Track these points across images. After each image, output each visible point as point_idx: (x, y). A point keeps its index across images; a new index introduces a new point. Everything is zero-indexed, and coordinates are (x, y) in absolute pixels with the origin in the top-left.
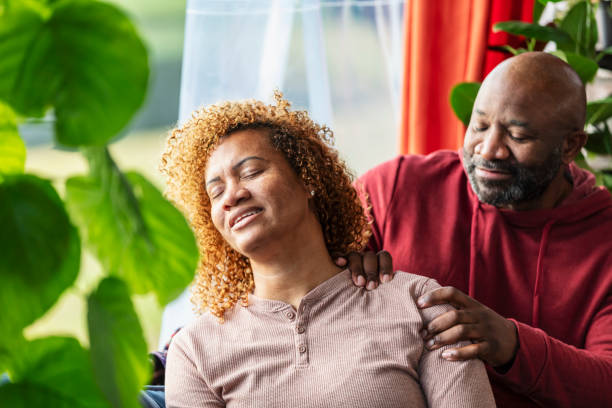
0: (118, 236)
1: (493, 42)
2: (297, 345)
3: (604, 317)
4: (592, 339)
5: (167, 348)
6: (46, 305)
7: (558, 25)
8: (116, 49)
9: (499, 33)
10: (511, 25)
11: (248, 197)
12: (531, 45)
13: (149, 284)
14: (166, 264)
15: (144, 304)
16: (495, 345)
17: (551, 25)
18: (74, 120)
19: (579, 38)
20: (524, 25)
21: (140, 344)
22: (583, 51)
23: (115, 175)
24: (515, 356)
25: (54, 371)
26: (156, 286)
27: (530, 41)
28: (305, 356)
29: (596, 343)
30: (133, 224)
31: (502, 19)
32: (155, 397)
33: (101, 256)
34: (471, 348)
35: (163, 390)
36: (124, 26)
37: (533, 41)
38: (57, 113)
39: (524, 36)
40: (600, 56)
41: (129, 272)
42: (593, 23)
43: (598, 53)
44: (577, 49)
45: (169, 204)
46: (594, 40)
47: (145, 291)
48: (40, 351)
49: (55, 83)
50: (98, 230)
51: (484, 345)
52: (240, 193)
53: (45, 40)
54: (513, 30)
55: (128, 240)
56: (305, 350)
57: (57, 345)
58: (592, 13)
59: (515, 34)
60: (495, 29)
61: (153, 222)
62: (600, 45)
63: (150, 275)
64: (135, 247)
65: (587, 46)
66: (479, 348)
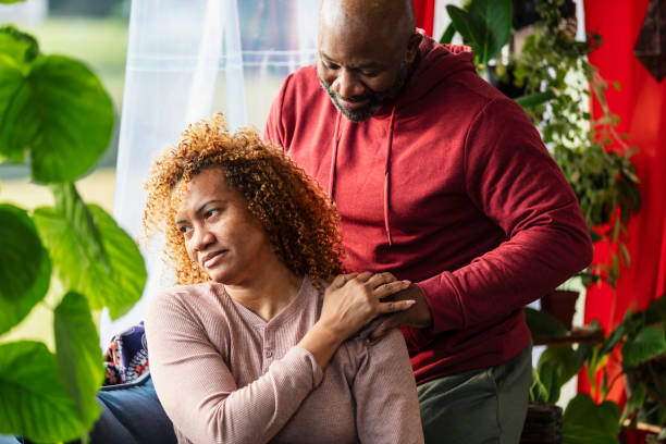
0: (77, 259)
6: (20, 317)
8: (86, 102)
11: (214, 240)
13: (103, 301)
14: (119, 284)
18: (48, 161)
23: (79, 206)
25: (25, 371)
26: (108, 302)
33: (62, 276)
38: (33, 155)
41: (85, 288)
45: (122, 232)
47: (100, 307)
48: (13, 354)
49: (33, 129)
52: (206, 239)
53: (26, 92)
57: (29, 349)
61: (109, 248)
63: (104, 293)
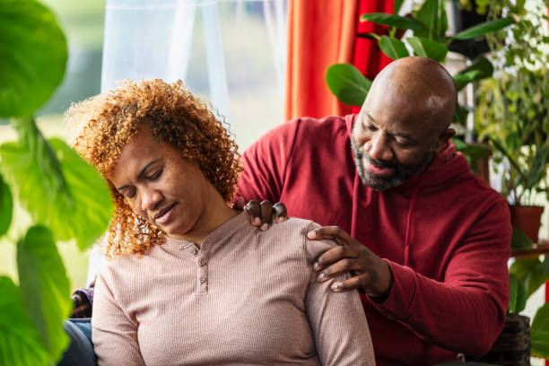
0: (44, 193)
1: (361, 30)
2: (199, 276)
3: (459, 255)
4: (449, 272)
5: (92, 286)
7: (415, 15)
8: (39, 37)
9: (365, 23)
10: (376, 16)
11: (163, 197)
12: (392, 33)
13: (71, 232)
14: (85, 216)
15: (67, 248)
16: (374, 277)
17: (409, 16)
19: (432, 26)
20: (386, 16)
21: (64, 282)
22: (435, 37)
23: (40, 141)
24: (390, 288)
26: (76, 232)
27: (391, 29)
28: (204, 285)
29: (453, 275)
30: (56, 182)
31: (369, 11)
32: (82, 328)
33: (30, 209)
34: (353, 280)
35: (89, 322)
36: (46, 17)
37: (394, 29)
39: (387, 25)
40: (450, 41)
41: (54, 222)
42: (444, 14)
43: (448, 38)
44: (431, 35)
46: (444, 28)
47: (68, 238)
50: (27, 187)
51: (364, 276)
54: (377, 20)
55: (53, 195)
56: (205, 280)
58: (442, 5)
59: (379, 23)
60: (362, 20)
61: (71, 179)
62: (450, 32)
63: (71, 224)
64: (58, 201)
65: (438, 33)
66: (360, 279)
